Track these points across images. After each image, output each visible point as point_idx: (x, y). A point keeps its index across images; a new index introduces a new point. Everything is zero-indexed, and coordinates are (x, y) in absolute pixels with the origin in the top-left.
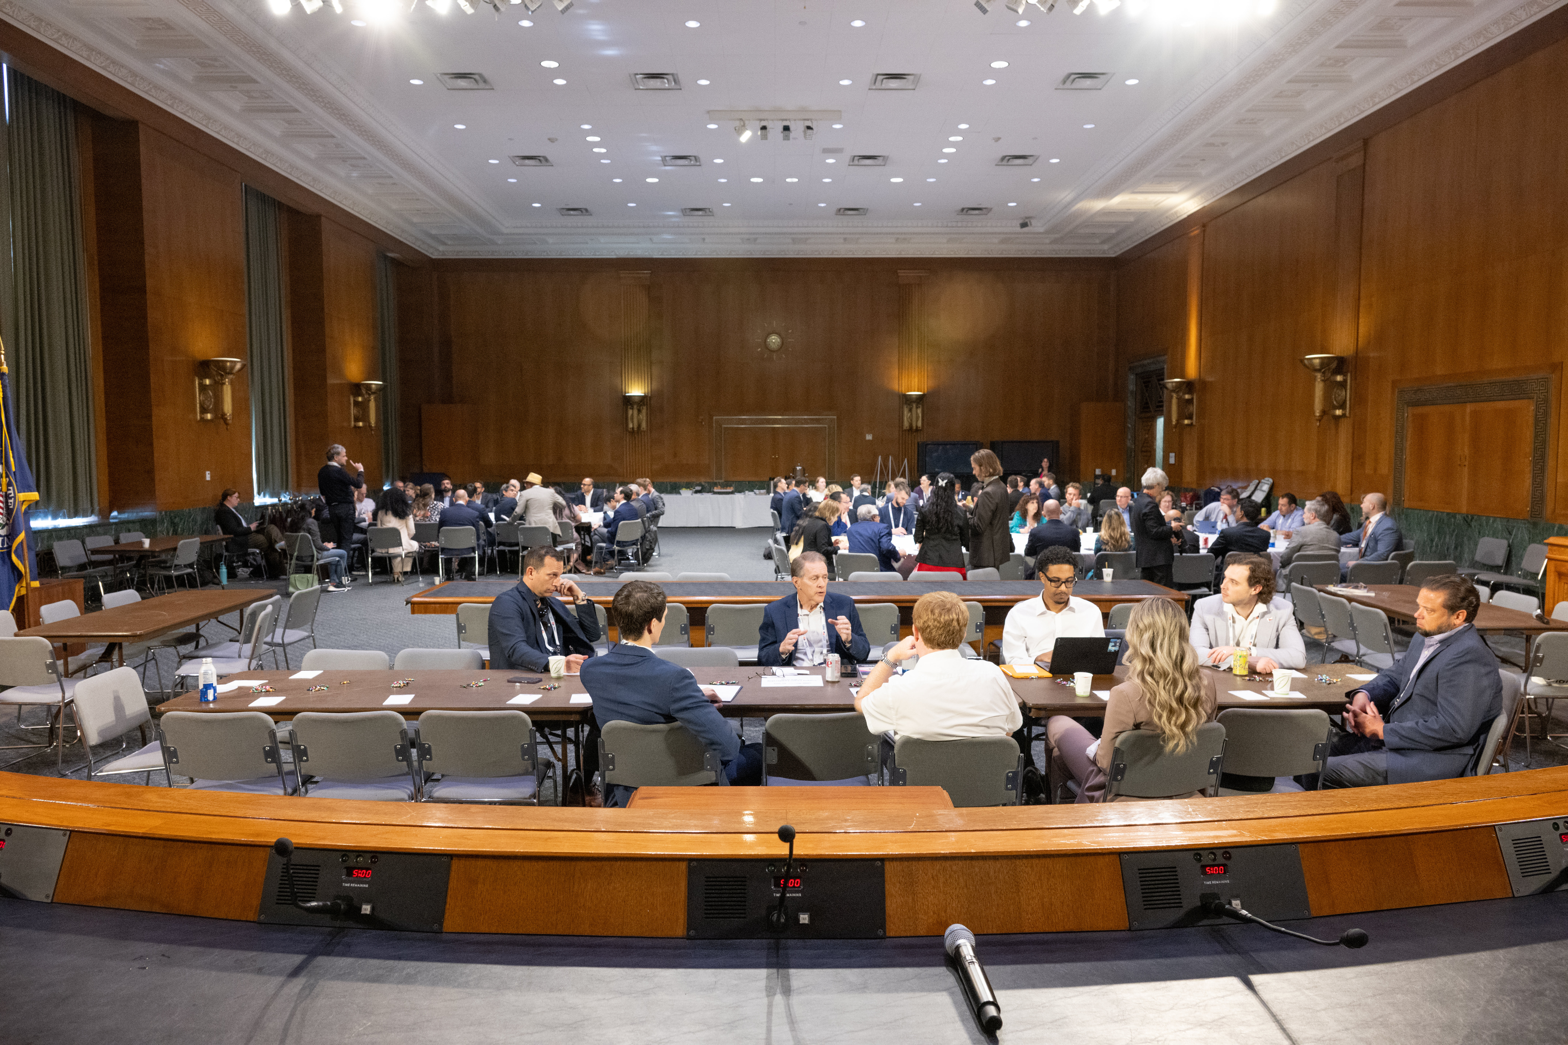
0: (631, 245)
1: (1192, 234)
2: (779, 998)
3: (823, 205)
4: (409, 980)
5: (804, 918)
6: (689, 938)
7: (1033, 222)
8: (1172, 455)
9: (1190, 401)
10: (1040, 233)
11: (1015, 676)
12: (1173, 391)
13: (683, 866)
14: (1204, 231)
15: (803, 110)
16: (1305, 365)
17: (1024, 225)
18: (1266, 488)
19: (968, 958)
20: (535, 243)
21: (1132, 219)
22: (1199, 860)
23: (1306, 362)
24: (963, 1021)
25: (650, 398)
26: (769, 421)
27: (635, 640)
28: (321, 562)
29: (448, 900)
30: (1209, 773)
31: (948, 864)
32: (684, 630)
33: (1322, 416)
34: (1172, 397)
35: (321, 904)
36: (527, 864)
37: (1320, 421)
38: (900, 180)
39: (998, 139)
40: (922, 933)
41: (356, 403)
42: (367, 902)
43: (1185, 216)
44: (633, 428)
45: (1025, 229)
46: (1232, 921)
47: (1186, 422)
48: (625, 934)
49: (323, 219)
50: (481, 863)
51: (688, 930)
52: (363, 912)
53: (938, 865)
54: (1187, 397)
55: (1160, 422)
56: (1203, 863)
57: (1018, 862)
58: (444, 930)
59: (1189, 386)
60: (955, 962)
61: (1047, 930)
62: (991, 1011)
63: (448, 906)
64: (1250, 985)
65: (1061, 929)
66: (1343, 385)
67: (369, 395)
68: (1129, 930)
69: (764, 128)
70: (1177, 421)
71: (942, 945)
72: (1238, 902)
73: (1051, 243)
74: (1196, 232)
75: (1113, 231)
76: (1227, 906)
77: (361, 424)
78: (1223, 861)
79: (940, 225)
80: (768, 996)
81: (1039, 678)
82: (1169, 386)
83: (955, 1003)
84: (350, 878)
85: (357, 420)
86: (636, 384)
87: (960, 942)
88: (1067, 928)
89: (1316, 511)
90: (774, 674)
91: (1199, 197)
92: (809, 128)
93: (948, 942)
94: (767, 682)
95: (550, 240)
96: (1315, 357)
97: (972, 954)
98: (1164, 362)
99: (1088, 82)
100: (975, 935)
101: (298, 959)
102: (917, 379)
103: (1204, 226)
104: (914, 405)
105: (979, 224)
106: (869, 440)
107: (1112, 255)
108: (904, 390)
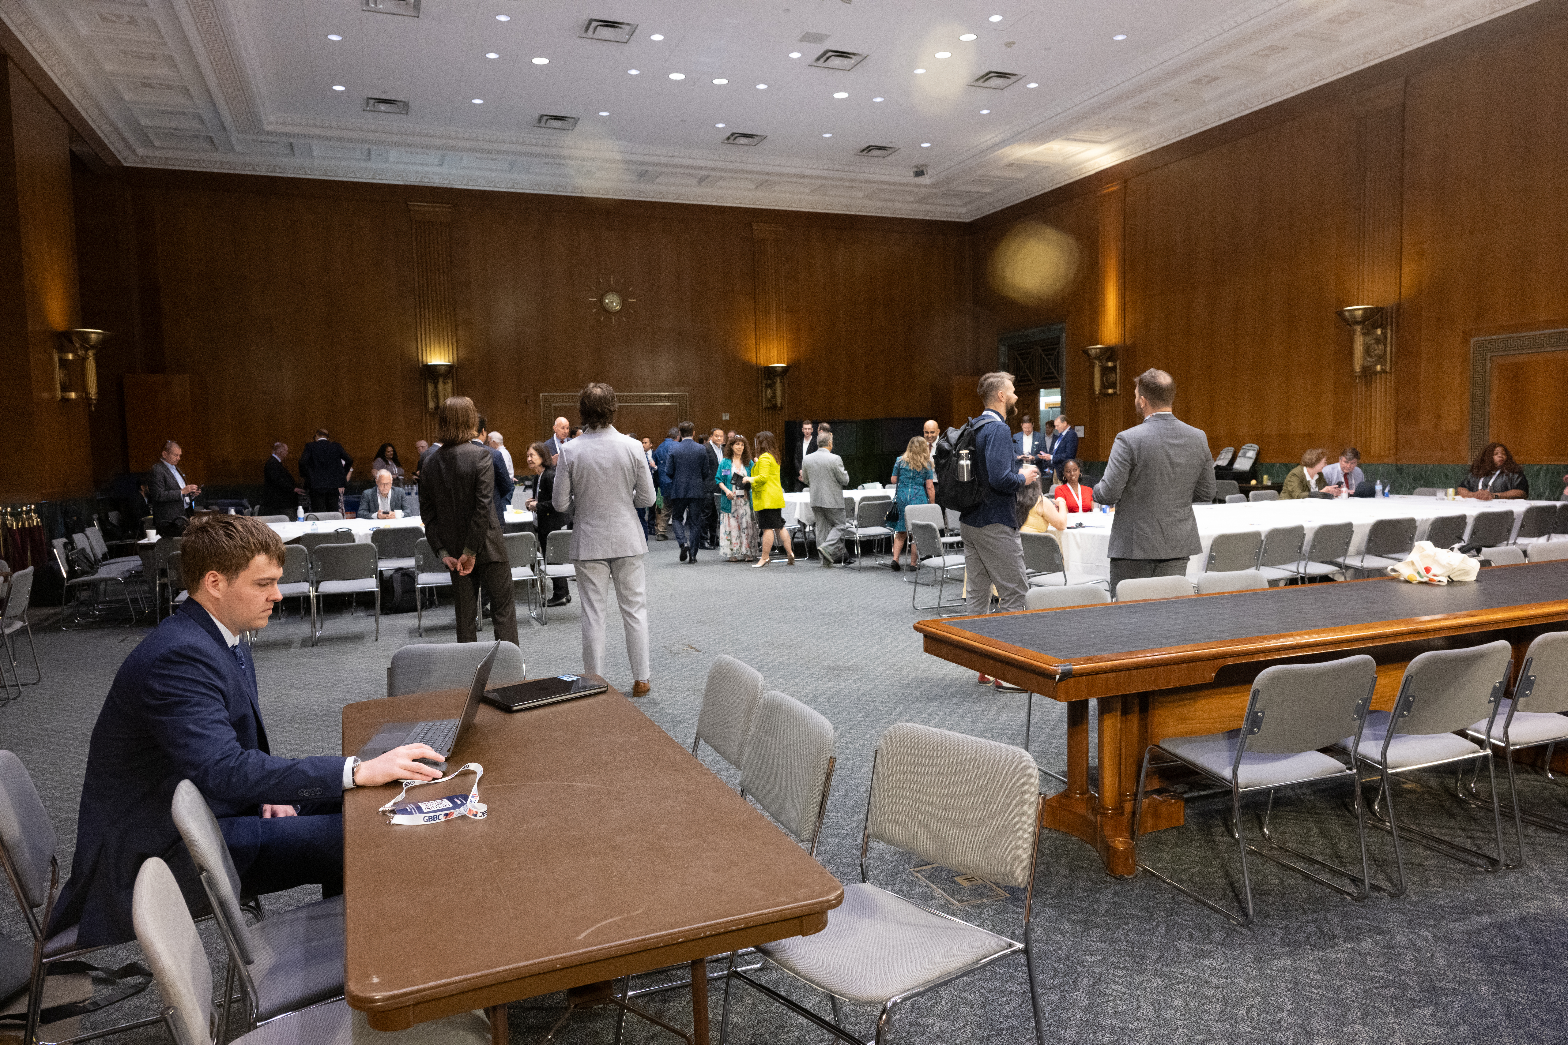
0: (424, 169)
1: (1104, 192)
3: (721, 125)
7: (929, 171)
9: (1114, 369)
10: (923, 187)
12: (1095, 358)
14: (1128, 185)
16: (1344, 317)
17: (919, 174)
18: (1252, 454)
23: (1346, 314)
25: (458, 367)
33: (1362, 372)
34: (1094, 364)
37: (1360, 378)
38: (845, 96)
41: (64, 363)
43: (1093, 172)
45: (916, 180)
47: (1110, 391)
54: (1110, 364)
59: (1110, 353)
66: (1383, 339)
67: (87, 350)
70: (1100, 390)
74: (1111, 188)
77: (73, 395)
79: (828, 165)
82: (1092, 353)
85: (66, 388)
86: (437, 350)
91: (1124, 149)
96: (1357, 309)
98: (1060, 333)
102: (775, 349)
103: (1126, 181)
104: (778, 379)
105: (867, 170)
106: (726, 421)
107: (967, 219)
108: (763, 363)
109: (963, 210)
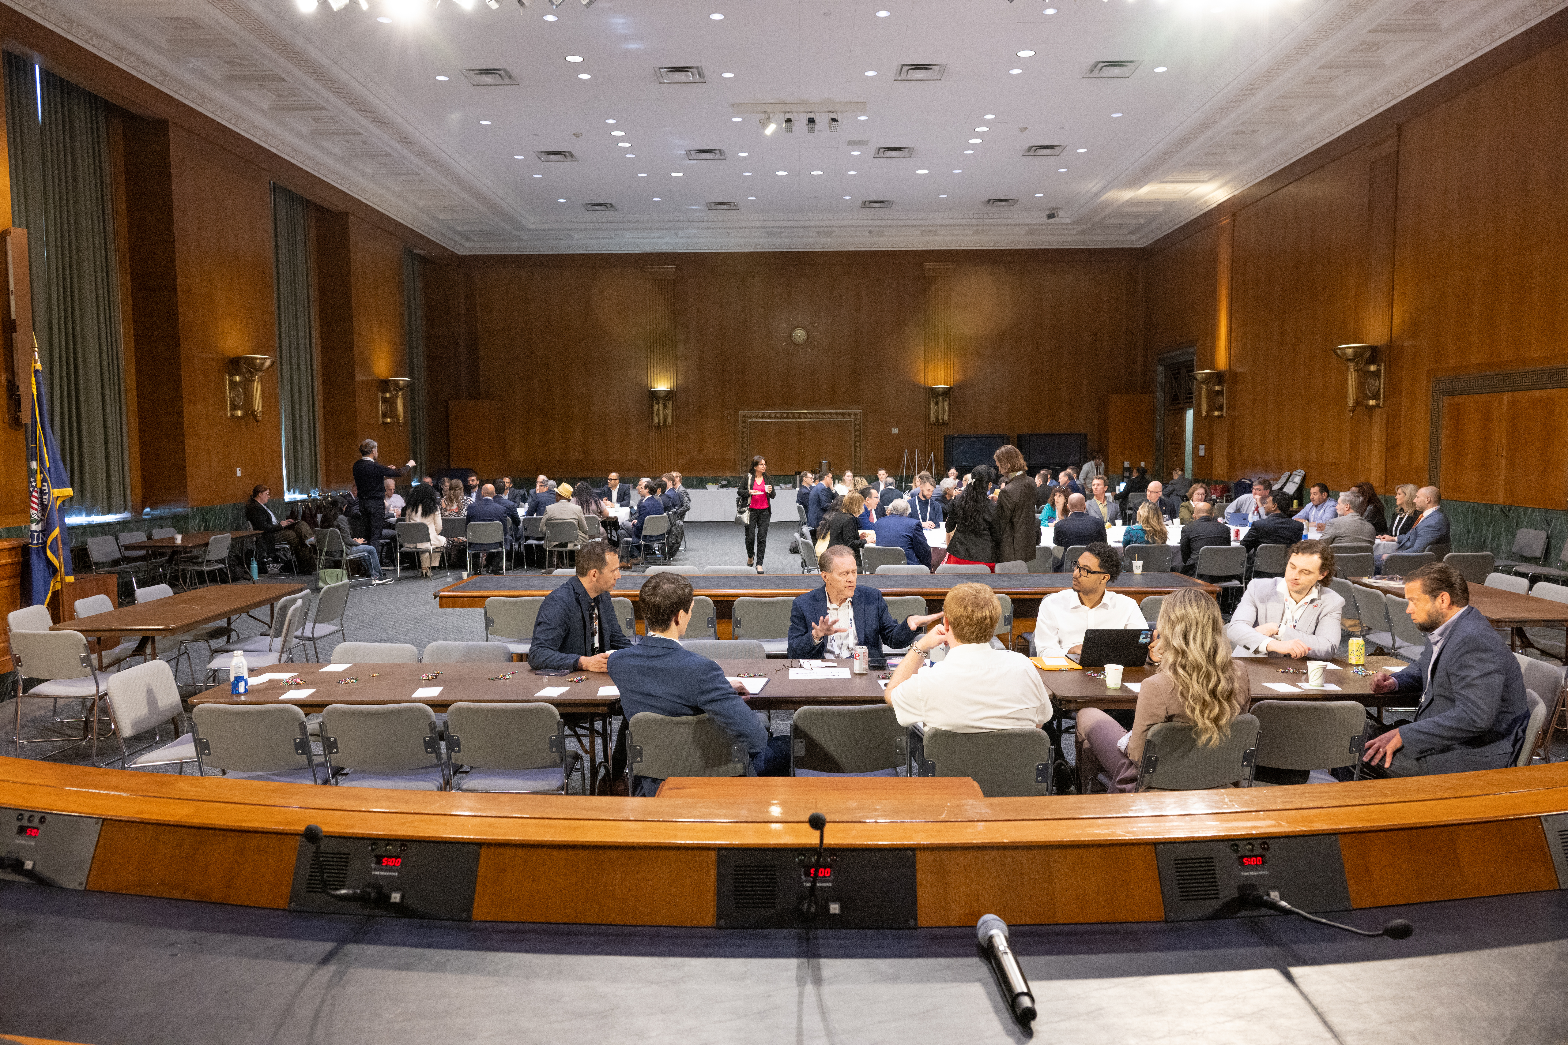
0: (655, 240)
1: (1222, 223)
2: (810, 988)
3: (848, 198)
4: (438, 968)
5: (835, 908)
6: (719, 927)
7: (1061, 213)
8: (1202, 447)
9: (1220, 393)
10: (1068, 224)
11: (1045, 668)
12: (1203, 382)
13: (713, 855)
14: (1234, 220)
15: (827, 102)
16: (1337, 355)
17: (1051, 216)
18: (1298, 479)
19: (1001, 948)
20: (561, 239)
21: (1160, 209)
22: (1237, 851)
23: (1339, 351)
24: (997, 1011)
25: (676, 392)
26: (794, 416)
27: (662, 631)
28: (351, 557)
29: (477, 888)
30: (1243, 766)
31: (979, 854)
32: (710, 623)
33: (1354, 407)
34: (1201, 389)
35: (351, 891)
36: (556, 853)
37: (1353, 411)
38: (925, 172)
39: (1024, 130)
40: (954, 924)
41: (385, 400)
42: (396, 890)
43: (1215, 205)
44: (659, 423)
45: (1052, 221)
46: (1272, 912)
47: (1216, 413)
48: (654, 923)
49: (351, 217)
50: (510, 852)
51: (718, 919)
52: (393, 900)
53: (970, 855)
54: (1217, 388)
55: (1190, 414)
56: (1241, 853)
57: (1051, 851)
58: (474, 918)
59: (1219, 377)
60: (988, 952)
61: (1081, 921)
62: (1026, 1002)
63: (477, 895)
64: (1290, 978)
65: (1095, 920)
66: (1377, 374)
67: (397, 391)
68: (1166, 921)
69: (789, 121)
70: (1207, 412)
71: (975, 936)
72: (1277, 893)
73: (1078, 234)
74: (1225, 221)
75: (1141, 221)
76: (1265, 898)
77: (389, 420)
78: (1261, 852)
79: (966, 216)
80: (799, 985)
81: (1069, 670)
82: (1199, 377)
83: (989, 994)
84: (380, 867)
85: (385, 416)
86: (662, 379)
87: (993, 932)
88: (1102, 919)
89: (1351, 502)
90: (801, 667)
91: (1229, 185)
92: (834, 120)
93: (981, 933)
94: (795, 674)
95: (576, 236)
96: (1349, 347)
97: (1005, 944)
98: (1194, 353)
99: (1116, 71)
100: (1009, 926)
101: (328, 946)
102: (943, 372)
103: (1234, 215)
104: (941, 399)
105: (1006, 216)
106: (895, 434)
107: (1140, 245)
108: (930, 383)
109: (1134, 237)
